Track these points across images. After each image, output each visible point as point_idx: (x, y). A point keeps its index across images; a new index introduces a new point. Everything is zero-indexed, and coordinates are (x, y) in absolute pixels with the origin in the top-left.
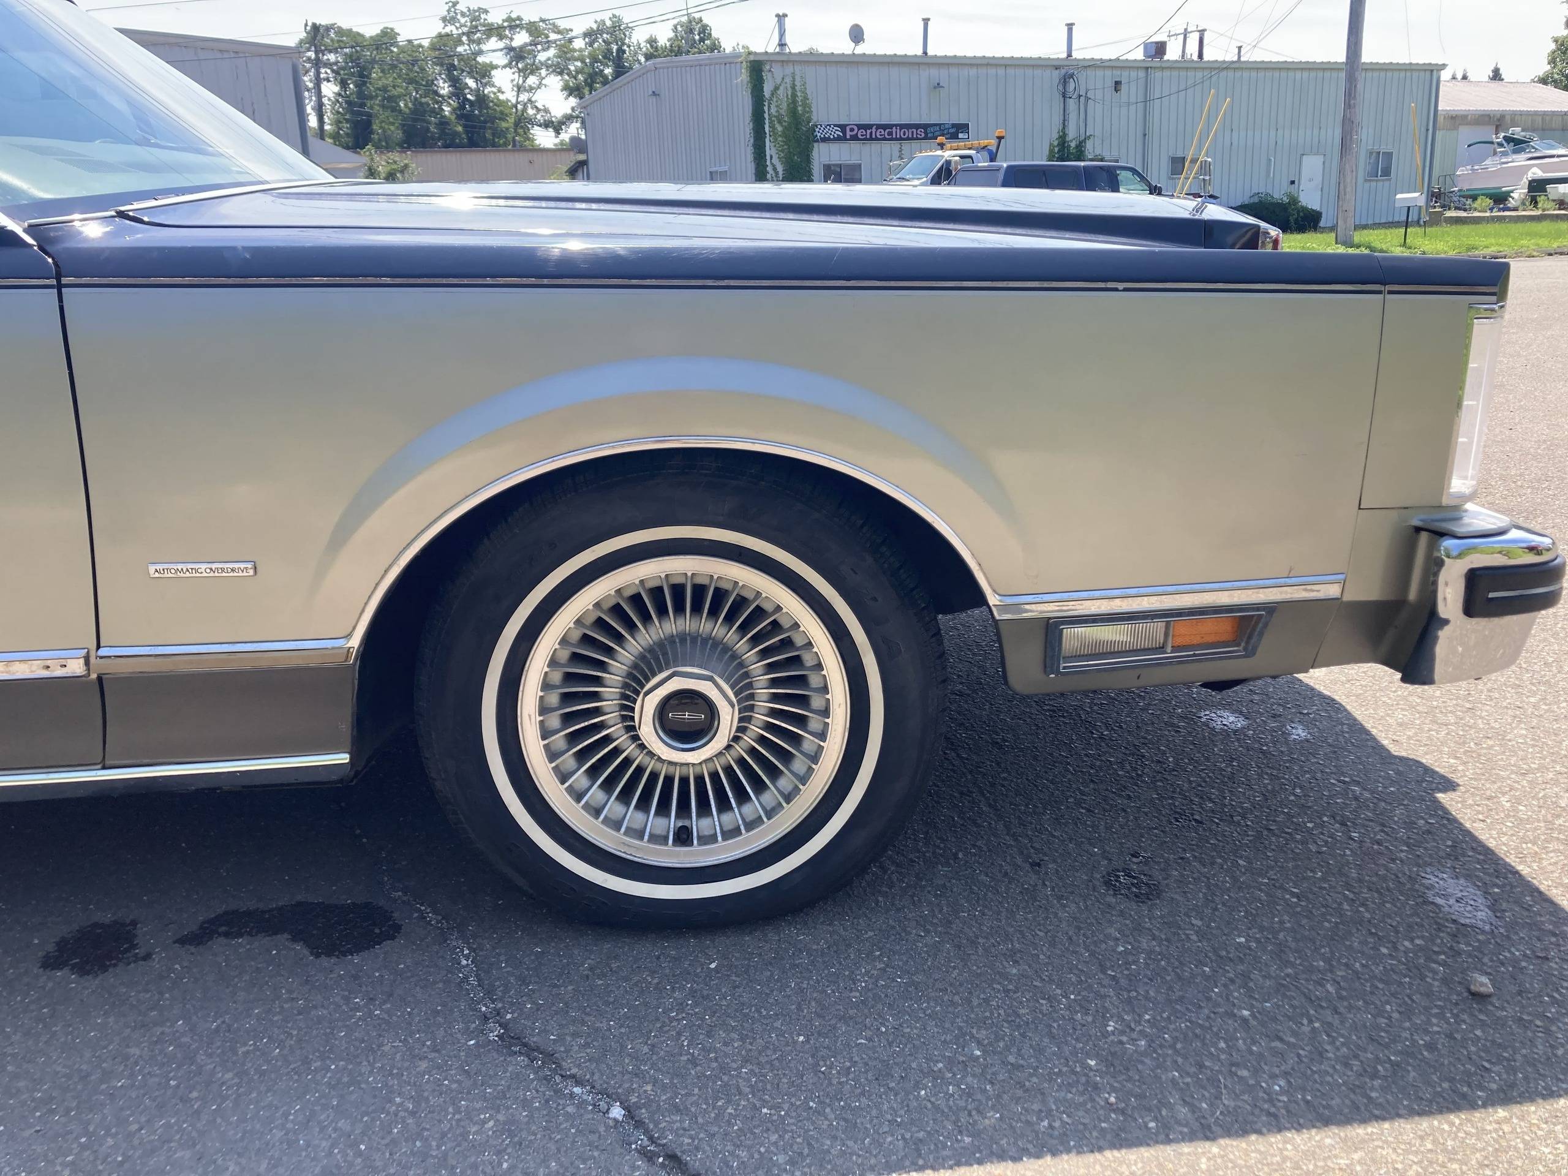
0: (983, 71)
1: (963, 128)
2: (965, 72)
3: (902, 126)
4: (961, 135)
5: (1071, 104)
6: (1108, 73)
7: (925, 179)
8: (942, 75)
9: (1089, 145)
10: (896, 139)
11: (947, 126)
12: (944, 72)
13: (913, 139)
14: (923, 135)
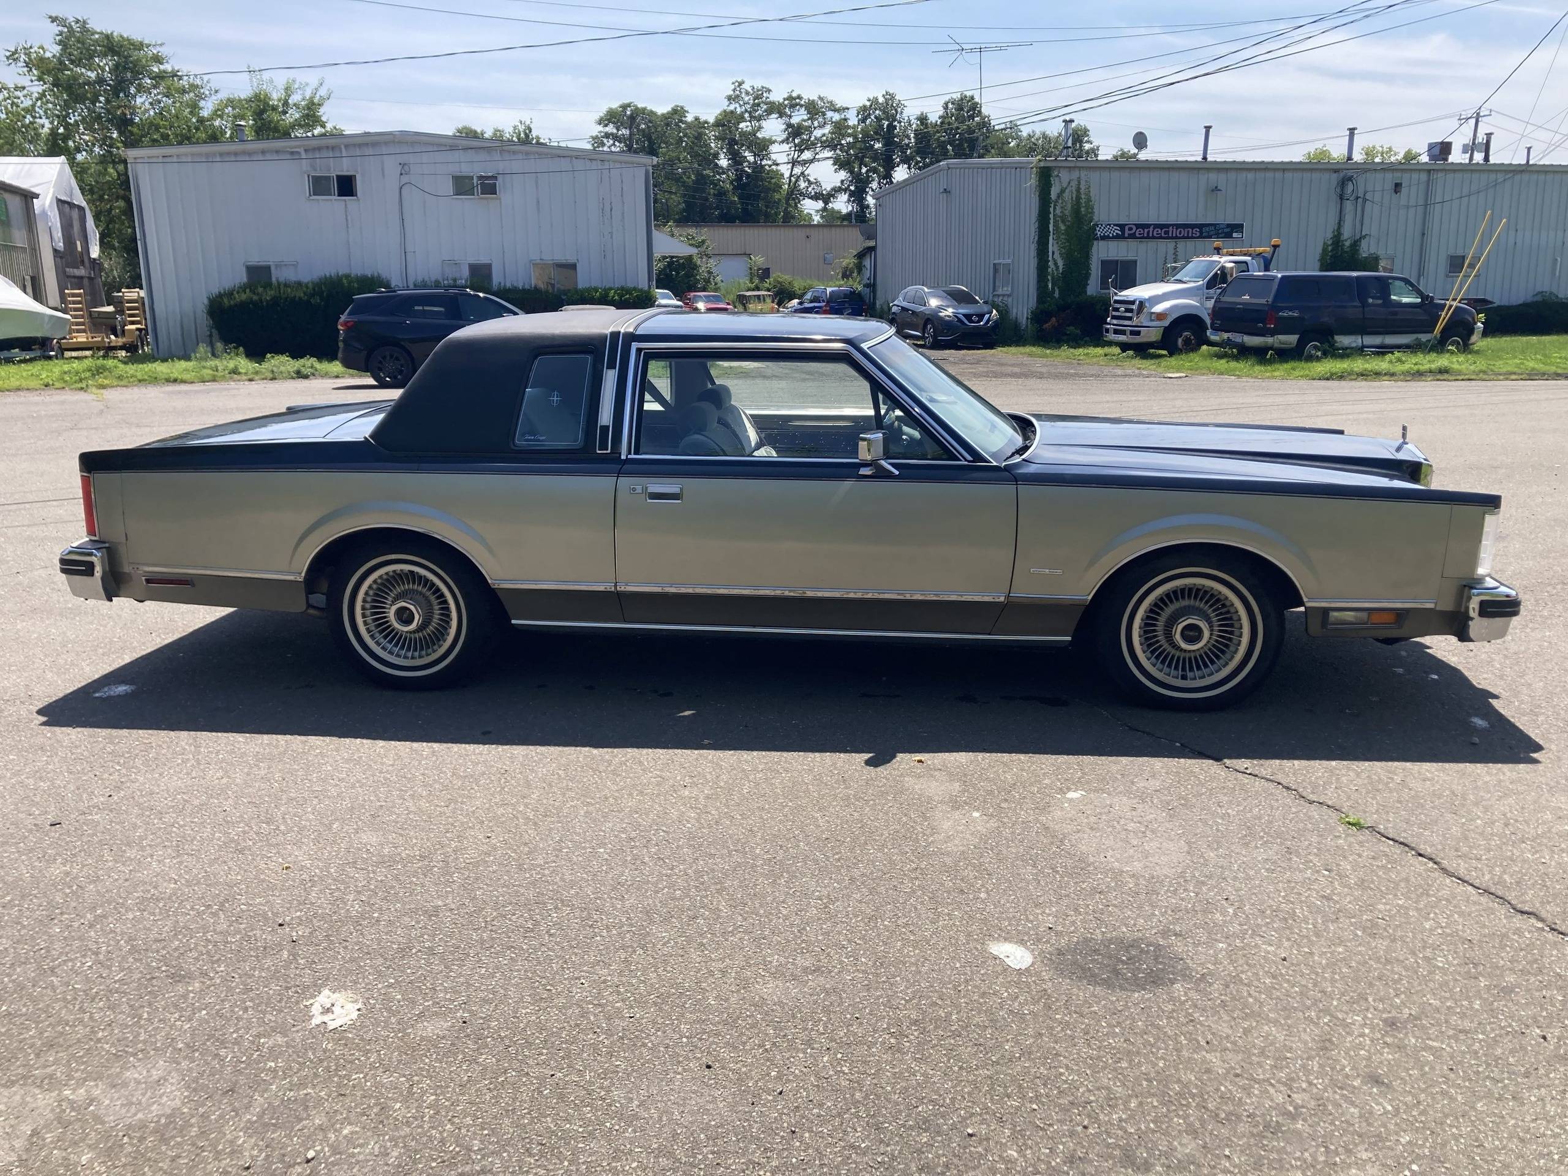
0: (1260, 175)
1: (1239, 227)
2: (1243, 176)
3: (1178, 226)
4: (1235, 235)
5: (1349, 206)
6: (1389, 175)
7: (1201, 283)
8: (1221, 179)
9: (1364, 244)
10: (1172, 238)
11: (1222, 226)
12: (1222, 177)
13: (1188, 237)
14: (1198, 234)
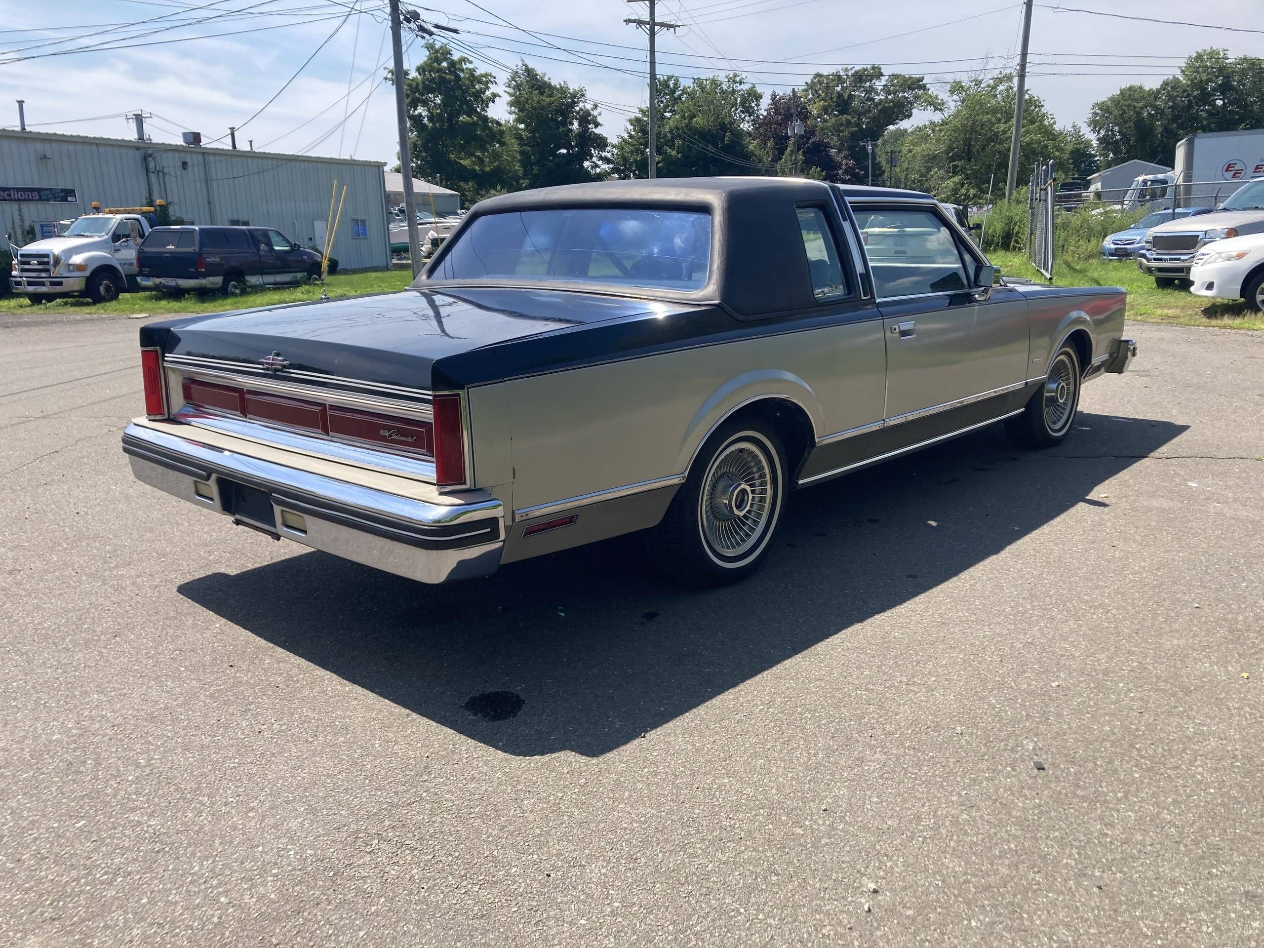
0: (79, 147)
1: (71, 192)
2: (64, 147)
3: (18, 190)
4: (69, 199)
5: (153, 177)
6: (176, 155)
7: (106, 237)
8: (47, 149)
9: (171, 210)
10: (15, 200)
11: (57, 191)
12: (47, 146)
13: (29, 200)
14: (38, 197)
